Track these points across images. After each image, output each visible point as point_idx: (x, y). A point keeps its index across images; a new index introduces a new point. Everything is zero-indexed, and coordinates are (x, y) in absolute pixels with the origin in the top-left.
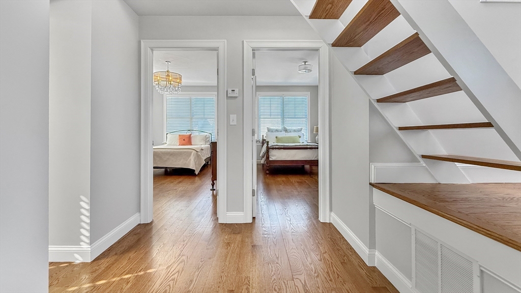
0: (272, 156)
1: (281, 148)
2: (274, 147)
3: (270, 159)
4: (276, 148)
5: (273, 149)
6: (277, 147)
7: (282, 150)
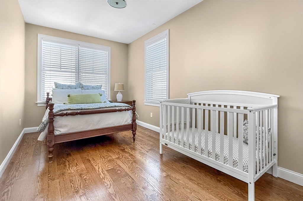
0: (61, 127)
1: (77, 114)
2: (65, 112)
3: (57, 133)
4: (67, 115)
5: (62, 115)
6: (69, 112)
7: (79, 116)
